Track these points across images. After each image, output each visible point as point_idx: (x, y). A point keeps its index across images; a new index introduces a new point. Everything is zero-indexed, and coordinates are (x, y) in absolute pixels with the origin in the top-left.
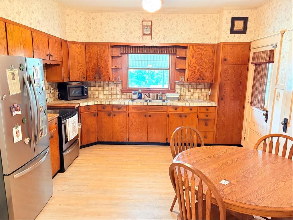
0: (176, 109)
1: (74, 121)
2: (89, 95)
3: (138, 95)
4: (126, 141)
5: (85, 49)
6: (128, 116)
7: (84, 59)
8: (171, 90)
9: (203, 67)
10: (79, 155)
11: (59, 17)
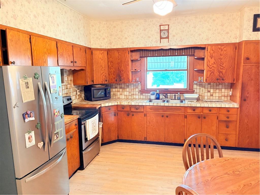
0: (194, 110)
1: (94, 121)
2: (111, 96)
3: (156, 96)
4: (144, 140)
5: (108, 55)
6: (146, 116)
7: (107, 64)
8: (190, 91)
9: (223, 67)
10: (100, 152)
11: (84, 28)
